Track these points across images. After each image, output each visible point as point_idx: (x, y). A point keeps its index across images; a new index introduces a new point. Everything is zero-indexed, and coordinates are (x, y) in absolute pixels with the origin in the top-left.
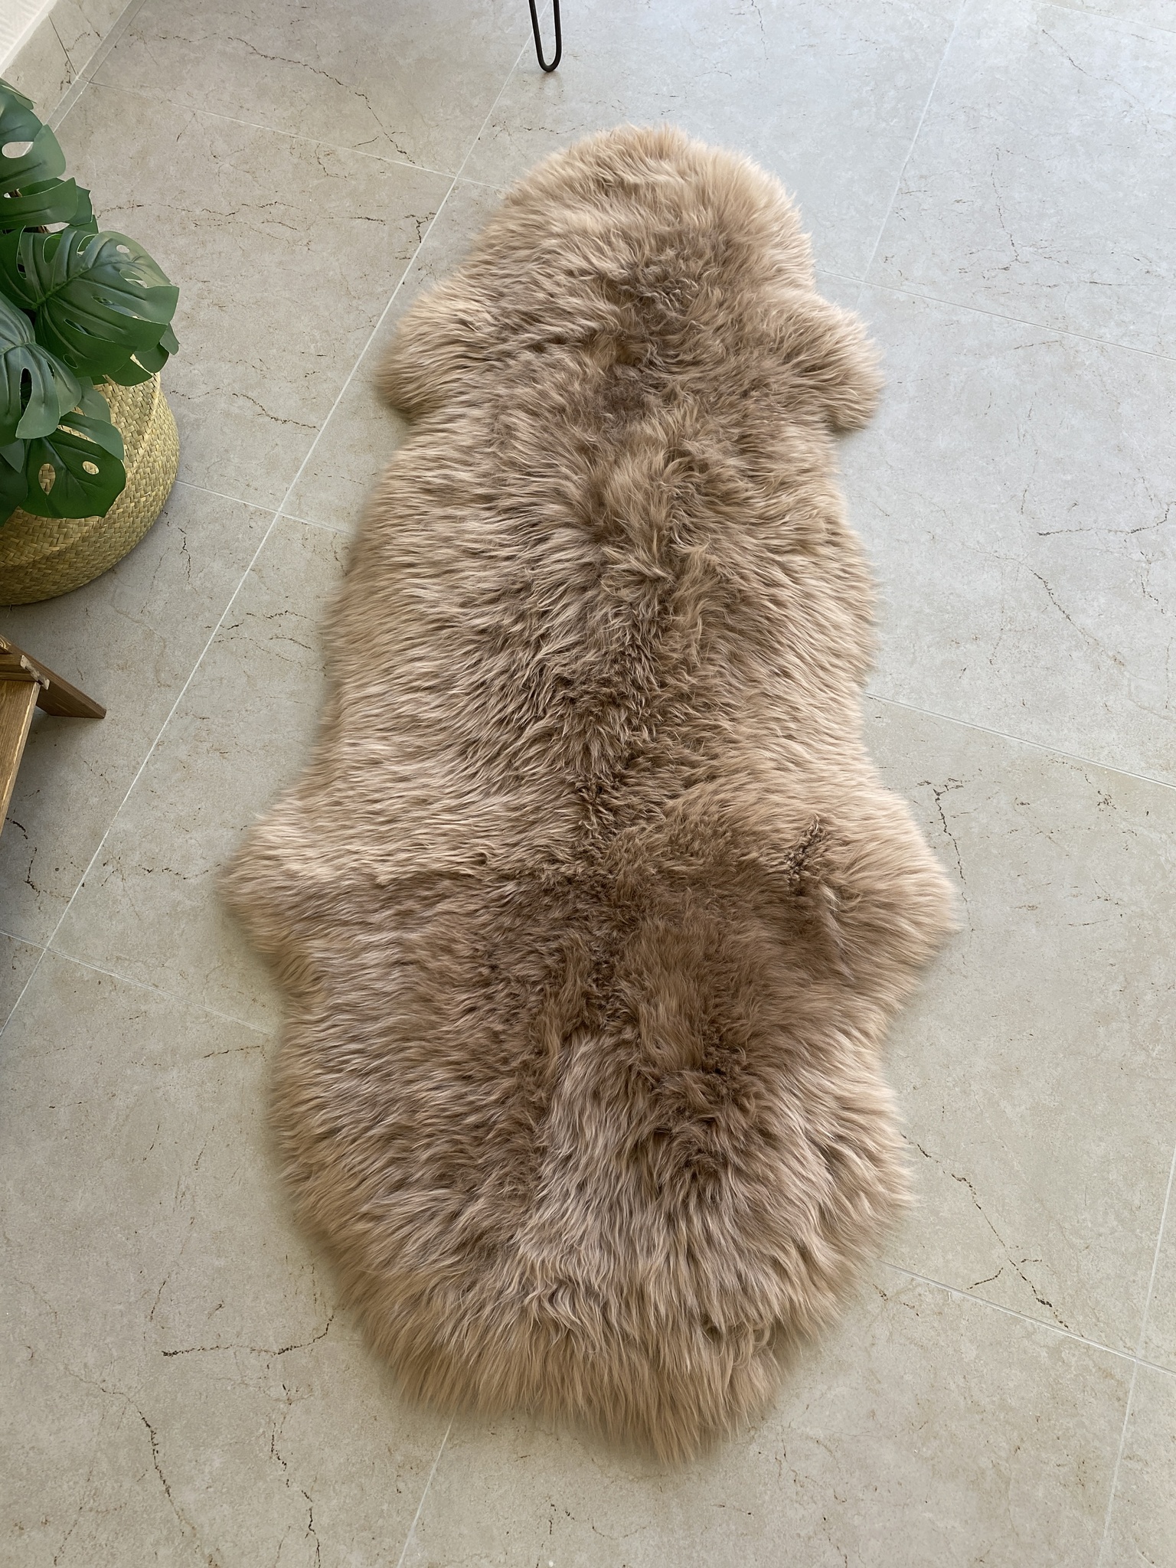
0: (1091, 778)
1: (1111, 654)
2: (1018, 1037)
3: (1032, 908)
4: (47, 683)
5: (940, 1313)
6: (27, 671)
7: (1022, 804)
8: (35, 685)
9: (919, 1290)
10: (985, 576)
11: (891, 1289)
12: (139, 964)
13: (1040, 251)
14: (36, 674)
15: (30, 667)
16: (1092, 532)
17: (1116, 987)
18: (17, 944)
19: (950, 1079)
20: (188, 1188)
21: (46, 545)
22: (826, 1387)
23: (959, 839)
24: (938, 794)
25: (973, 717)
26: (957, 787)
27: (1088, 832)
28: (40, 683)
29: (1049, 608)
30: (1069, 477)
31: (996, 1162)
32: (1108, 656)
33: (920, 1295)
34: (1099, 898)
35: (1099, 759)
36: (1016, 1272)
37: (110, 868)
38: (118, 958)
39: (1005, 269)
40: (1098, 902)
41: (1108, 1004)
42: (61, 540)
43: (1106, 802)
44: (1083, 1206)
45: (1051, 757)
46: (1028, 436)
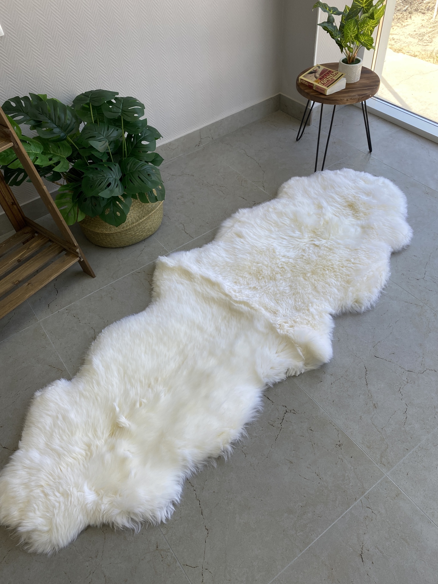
0: (340, 435)
1: (374, 402)
2: (257, 498)
3: (291, 462)
4: (82, 260)
5: (169, 566)
6: (77, 253)
7: (311, 430)
8: (78, 258)
9: (169, 553)
10: (348, 359)
11: (160, 547)
12: (54, 336)
13: (433, 279)
14: (80, 255)
15: (79, 252)
16: (394, 364)
17: (301, 504)
18: (35, 317)
19: (227, 497)
20: (19, 394)
21: (105, 230)
22: (120, 562)
23: (283, 428)
24: (286, 412)
25: (314, 396)
26: (294, 413)
27: (327, 451)
28: (80, 259)
29: (362, 378)
30: (397, 345)
31: (221, 532)
32: (373, 402)
33: (167, 555)
34: (315, 473)
35: (347, 431)
36: (201, 571)
37: (67, 311)
38: (51, 332)
39: (417, 279)
40: (314, 474)
41: (294, 508)
42: (109, 231)
43: (340, 445)
44: (238, 566)
45: (330, 421)
46: (391, 327)
